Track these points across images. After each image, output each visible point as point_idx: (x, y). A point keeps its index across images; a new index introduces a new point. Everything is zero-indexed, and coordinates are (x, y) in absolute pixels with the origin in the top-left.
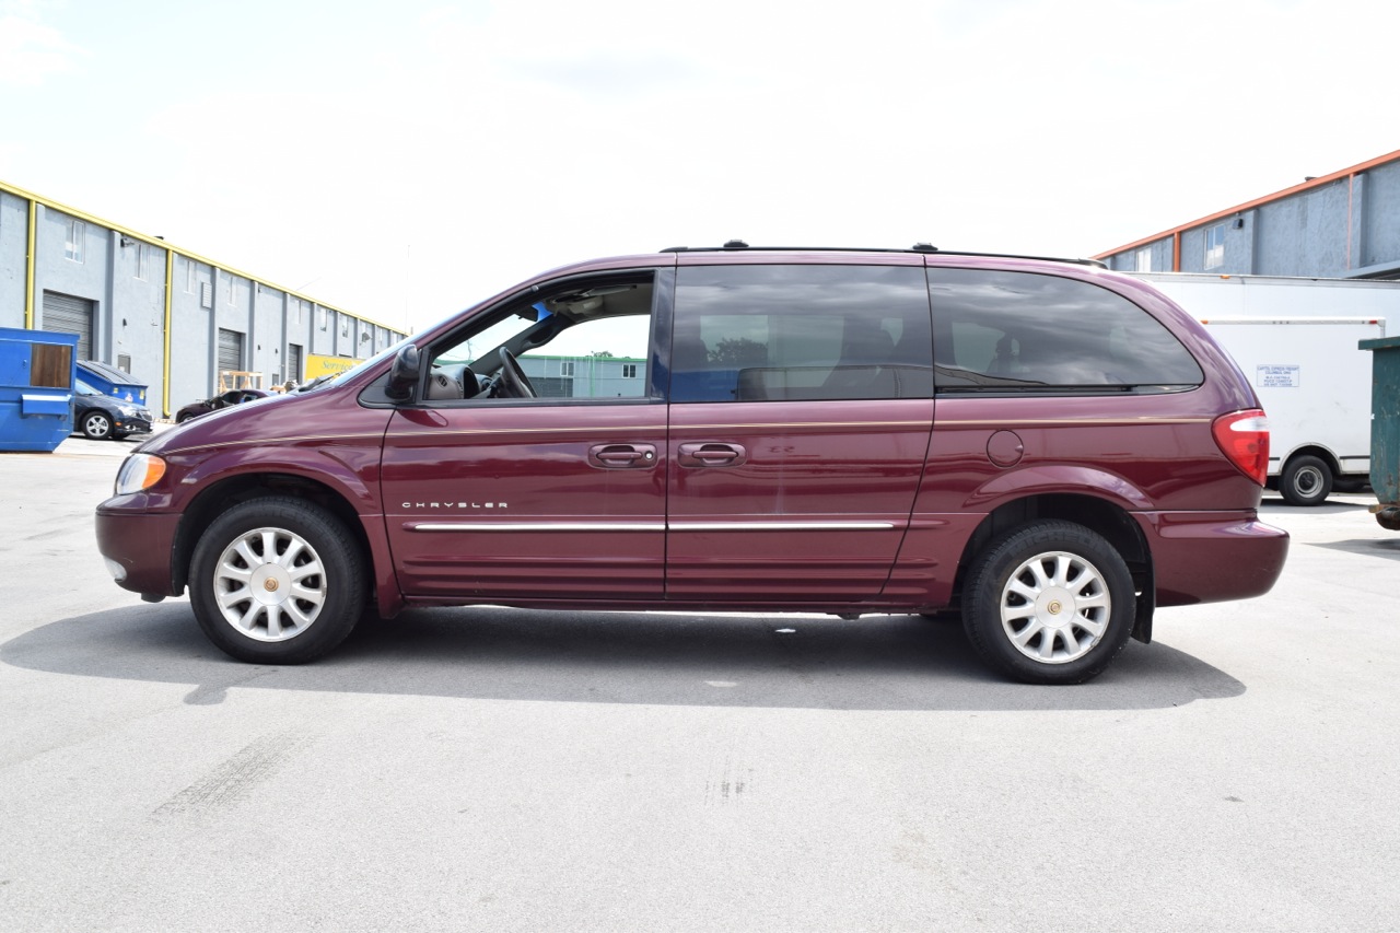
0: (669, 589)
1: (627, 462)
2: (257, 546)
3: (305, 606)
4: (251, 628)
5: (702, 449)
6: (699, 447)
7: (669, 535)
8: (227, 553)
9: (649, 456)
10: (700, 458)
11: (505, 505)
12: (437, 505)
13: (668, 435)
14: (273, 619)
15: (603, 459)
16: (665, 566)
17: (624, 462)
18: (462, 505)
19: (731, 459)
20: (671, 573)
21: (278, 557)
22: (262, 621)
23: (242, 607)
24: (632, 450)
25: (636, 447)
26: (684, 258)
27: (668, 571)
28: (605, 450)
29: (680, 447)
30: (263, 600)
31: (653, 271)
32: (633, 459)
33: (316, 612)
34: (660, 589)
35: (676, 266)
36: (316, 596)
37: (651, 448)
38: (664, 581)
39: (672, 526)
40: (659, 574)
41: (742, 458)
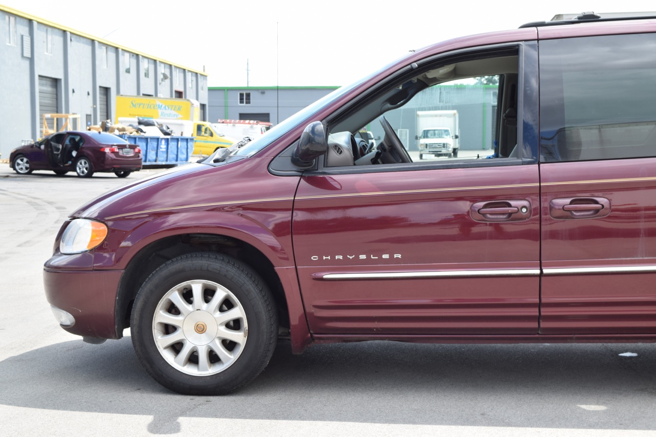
0: (544, 325)
1: (505, 217)
2: (188, 296)
3: (230, 345)
4: (185, 364)
5: (571, 203)
6: (568, 201)
7: (543, 278)
8: (162, 303)
9: (524, 210)
10: (569, 211)
11: (399, 256)
12: (341, 257)
13: (540, 192)
14: (203, 357)
15: (484, 215)
16: (540, 305)
17: (501, 217)
18: (363, 257)
19: (597, 211)
20: (545, 311)
21: (206, 304)
22: (193, 359)
23: (176, 348)
24: (510, 205)
25: (513, 203)
26: (544, 31)
27: (542, 310)
28: (485, 207)
29: (551, 201)
30: (194, 342)
31: (518, 45)
32: (510, 214)
33: (239, 351)
34: (534, 325)
35: (538, 40)
36: (239, 337)
37: (525, 203)
38: (539, 318)
39: (546, 271)
40: (534, 312)
41: (606, 209)
